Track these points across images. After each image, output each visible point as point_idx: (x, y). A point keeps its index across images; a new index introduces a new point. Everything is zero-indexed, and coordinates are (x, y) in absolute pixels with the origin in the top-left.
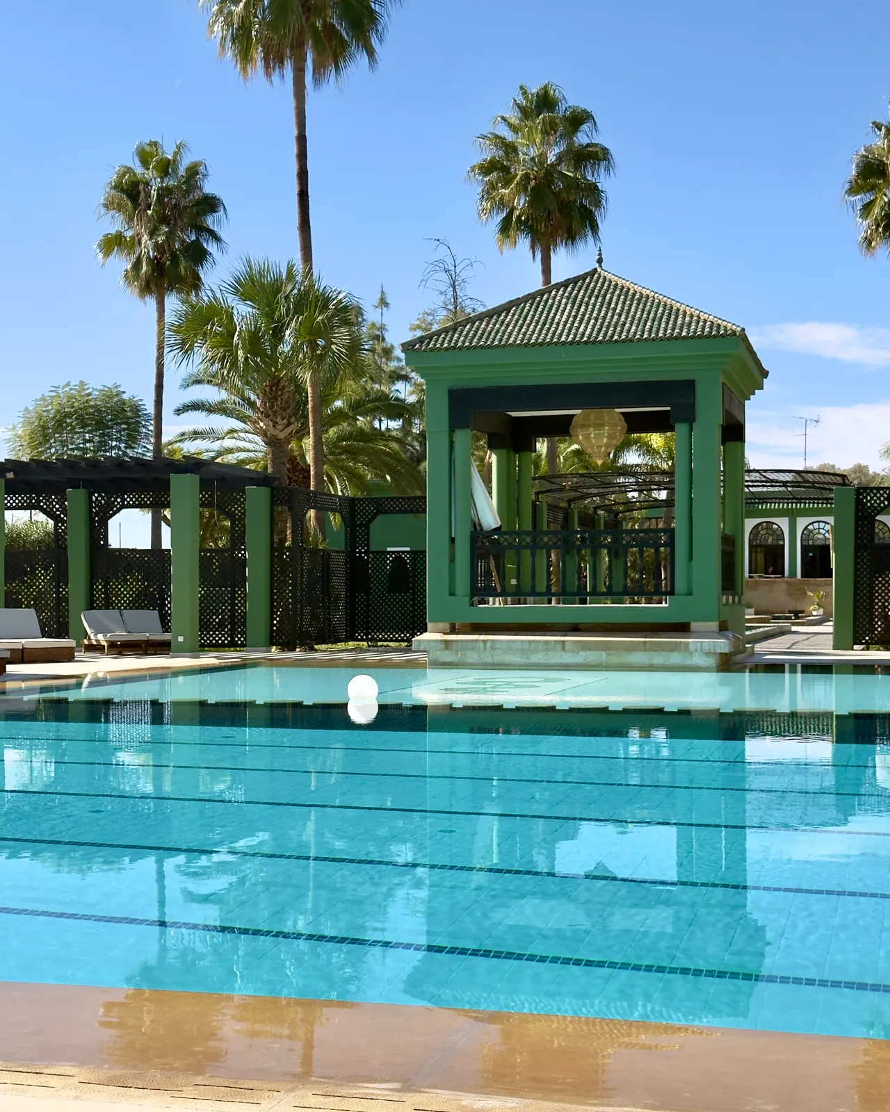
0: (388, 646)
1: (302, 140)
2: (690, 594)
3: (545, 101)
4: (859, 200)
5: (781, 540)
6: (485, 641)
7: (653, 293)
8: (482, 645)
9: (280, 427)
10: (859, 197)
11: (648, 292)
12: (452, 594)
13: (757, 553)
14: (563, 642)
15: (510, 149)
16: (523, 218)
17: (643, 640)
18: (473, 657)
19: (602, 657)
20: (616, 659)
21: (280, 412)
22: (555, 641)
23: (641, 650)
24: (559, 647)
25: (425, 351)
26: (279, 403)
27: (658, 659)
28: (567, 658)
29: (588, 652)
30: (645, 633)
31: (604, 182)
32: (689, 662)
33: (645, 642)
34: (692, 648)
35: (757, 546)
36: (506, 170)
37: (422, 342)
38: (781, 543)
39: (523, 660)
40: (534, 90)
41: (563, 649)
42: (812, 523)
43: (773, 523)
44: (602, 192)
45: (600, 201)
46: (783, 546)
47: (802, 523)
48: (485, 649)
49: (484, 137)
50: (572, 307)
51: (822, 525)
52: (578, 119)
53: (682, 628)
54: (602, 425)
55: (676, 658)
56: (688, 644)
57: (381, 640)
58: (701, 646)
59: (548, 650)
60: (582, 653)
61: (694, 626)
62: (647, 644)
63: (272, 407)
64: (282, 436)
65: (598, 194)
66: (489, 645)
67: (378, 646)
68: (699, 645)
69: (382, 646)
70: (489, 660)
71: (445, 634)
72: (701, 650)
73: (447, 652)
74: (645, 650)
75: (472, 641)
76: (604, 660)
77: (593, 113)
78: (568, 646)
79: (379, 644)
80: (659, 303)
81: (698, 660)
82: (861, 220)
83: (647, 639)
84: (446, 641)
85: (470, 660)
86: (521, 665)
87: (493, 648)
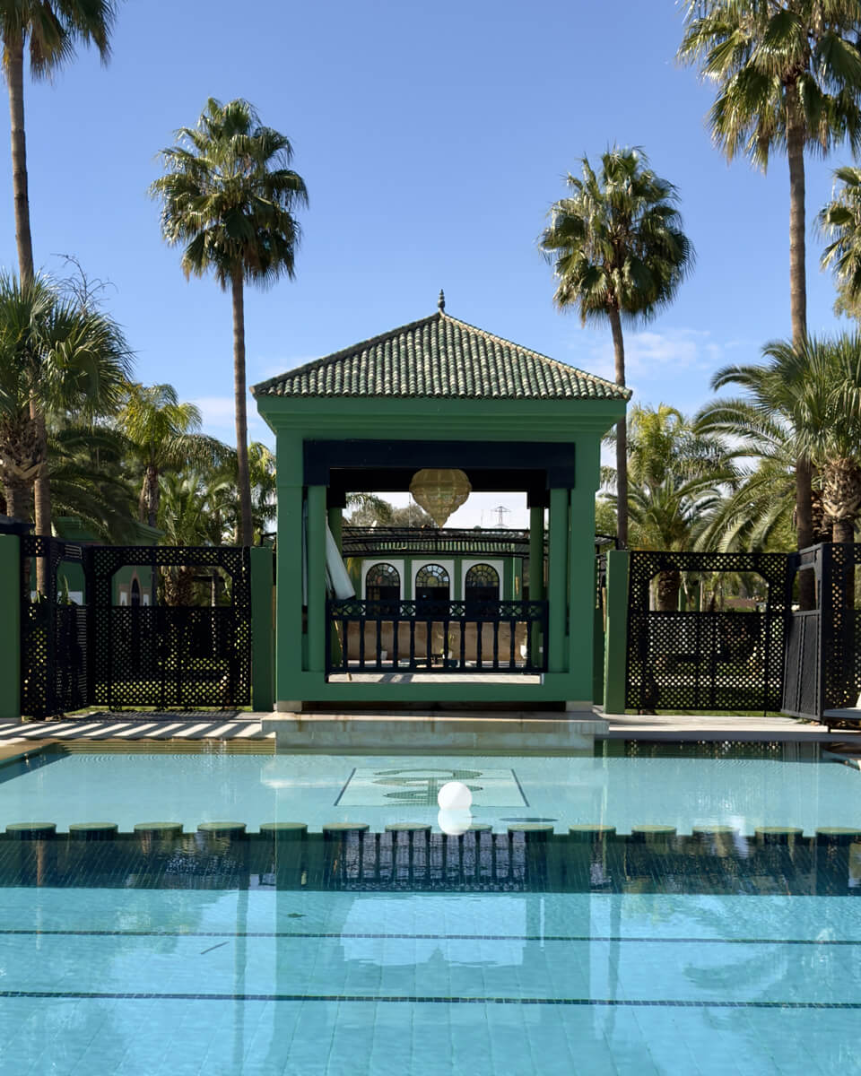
0: (133, 711)
1: (20, 136)
2: (566, 671)
3: (237, 121)
4: (555, 254)
5: (396, 582)
6: (344, 722)
7: (514, 346)
8: (341, 725)
9: (25, 466)
10: (555, 250)
11: (508, 344)
12: (305, 669)
13: (373, 594)
14: (433, 722)
15: (197, 167)
16: (216, 245)
17: (519, 720)
18: (328, 738)
19: (474, 738)
20: (487, 741)
21: (24, 449)
22: (424, 722)
23: (518, 732)
24: (428, 727)
25: (281, 395)
26: (22, 438)
27: (532, 740)
28: (434, 740)
29: (457, 734)
30: (519, 713)
31: (298, 212)
32: (567, 743)
33: (522, 723)
34: (571, 729)
35: (373, 587)
36: (195, 190)
37: (276, 386)
38: (396, 585)
39: (386, 742)
40: (227, 105)
41: (433, 730)
42: (426, 566)
43: (390, 565)
44: (295, 223)
45: (293, 233)
46: (399, 587)
47: (417, 565)
48: (345, 730)
49: (169, 152)
50: (431, 355)
51: (435, 568)
52: (273, 143)
53: (557, 708)
54: (450, 485)
55: (551, 740)
56: (566, 725)
57: (125, 704)
58: (582, 726)
59: (415, 731)
60: (451, 735)
61: (570, 705)
62: (524, 725)
63: (14, 442)
64: (25, 476)
65: (291, 226)
66: (349, 726)
67: (123, 712)
68: (579, 726)
69: (128, 711)
70: (346, 742)
71: (297, 713)
72: (581, 731)
73: (299, 734)
74: (522, 732)
75: (331, 721)
76: (475, 741)
77: (288, 138)
78: (437, 727)
79: (124, 708)
80: (525, 357)
81: (575, 741)
82: (558, 275)
83: (524, 720)
84: (300, 722)
85: (325, 743)
86: (382, 748)
87: (353, 729)
